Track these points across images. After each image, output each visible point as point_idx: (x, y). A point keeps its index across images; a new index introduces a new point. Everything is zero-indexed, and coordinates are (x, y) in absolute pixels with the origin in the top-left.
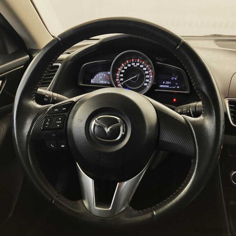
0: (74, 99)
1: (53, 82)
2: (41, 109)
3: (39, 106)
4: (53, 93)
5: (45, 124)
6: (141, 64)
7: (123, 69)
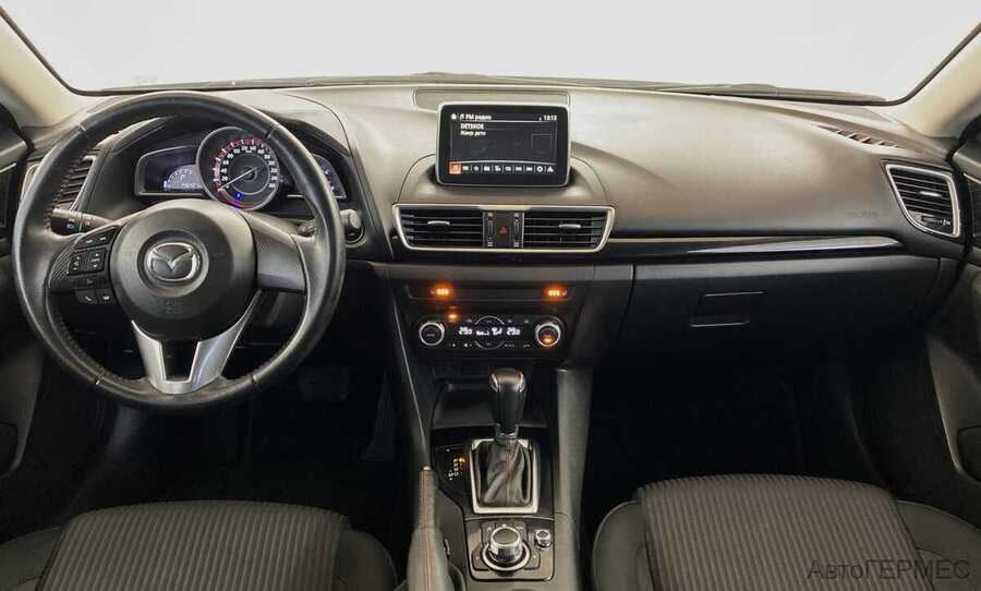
0: (119, 223)
1: (82, 192)
2: (63, 241)
3: (58, 237)
4: (85, 215)
5: (72, 265)
6: (259, 148)
7: (226, 158)
